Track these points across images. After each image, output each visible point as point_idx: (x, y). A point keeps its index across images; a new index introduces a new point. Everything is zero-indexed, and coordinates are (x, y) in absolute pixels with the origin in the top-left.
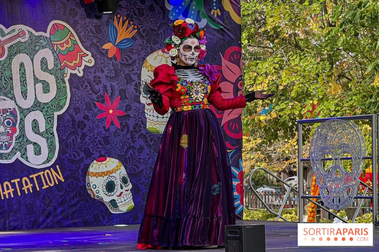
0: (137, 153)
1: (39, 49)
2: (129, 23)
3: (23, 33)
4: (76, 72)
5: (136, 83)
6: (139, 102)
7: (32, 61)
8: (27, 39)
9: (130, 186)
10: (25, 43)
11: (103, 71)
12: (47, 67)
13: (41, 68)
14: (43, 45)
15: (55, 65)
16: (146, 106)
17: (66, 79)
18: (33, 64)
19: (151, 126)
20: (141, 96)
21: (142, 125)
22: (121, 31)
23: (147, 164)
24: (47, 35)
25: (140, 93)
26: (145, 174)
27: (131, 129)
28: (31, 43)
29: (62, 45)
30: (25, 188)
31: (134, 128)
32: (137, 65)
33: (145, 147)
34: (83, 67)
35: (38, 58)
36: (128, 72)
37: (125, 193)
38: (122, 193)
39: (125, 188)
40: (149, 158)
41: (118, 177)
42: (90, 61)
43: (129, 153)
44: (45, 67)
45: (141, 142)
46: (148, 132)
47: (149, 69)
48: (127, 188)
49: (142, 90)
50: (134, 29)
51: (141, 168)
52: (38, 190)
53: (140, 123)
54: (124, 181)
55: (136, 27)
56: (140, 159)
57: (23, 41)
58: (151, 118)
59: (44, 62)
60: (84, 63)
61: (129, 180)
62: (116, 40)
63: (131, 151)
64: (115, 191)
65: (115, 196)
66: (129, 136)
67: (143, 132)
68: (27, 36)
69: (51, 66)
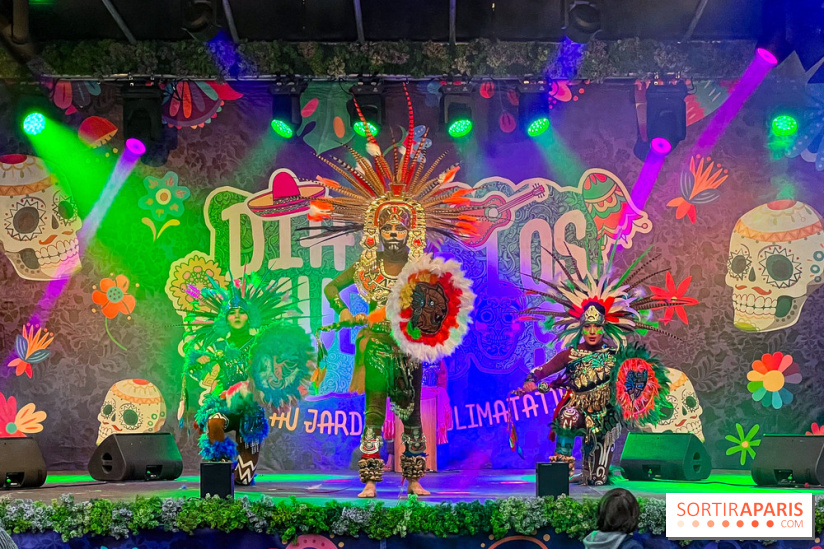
0: (714, 362)
1: (564, 212)
2: (715, 165)
3: (542, 189)
4: (620, 242)
5: (721, 256)
6: (723, 284)
7: (552, 228)
8: (544, 198)
9: (700, 411)
10: (542, 203)
11: (665, 240)
12: (575, 237)
13: (566, 239)
14: (571, 205)
15: (588, 233)
16: (736, 291)
17: (604, 254)
18: (553, 233)
19: (741, 321)
20: (728, 276)
21: (727, 320)
22: (700, 179)
23: (732, 378)
24: (579, 190)
25: (726, 271)
26: (726, 393)
27: (708, 326)
28: (552, 204)
29: (601, 204)
30: (526, 410)
31: (712, 323)
32: (724, 228)
33: (730, 353)
34: (633, 234)
35: (561, 225)
36: (706, 240)
37: (689, 420)
38: (684, 421)
39: (689, 414)
40: (736, 369)
41: (679, 397)
42: (645, 226)
43: (701, 361)
44: (570, 237)
45: (723, 345)
46: (736, 330)
47: (745, 234)
48: (693, 414)
49: (729, 266)
50: (723, 174)
51: (720, 385)
52: (547, 412)
53: (724, 315)
54: (690, 402)
55: (726, 171)
56: (719, 370)
57: (539, 200)
58: (743, 308)
59: (570, 229)
60: (635, 229)
61: (697, 401)
62: (690, 193)
63: (705, 359)
64: (673, 417)
65: (672, 425)
66: (702, 335)
67: (728, 329)
68: (547, 193)
69: (581, 235)
